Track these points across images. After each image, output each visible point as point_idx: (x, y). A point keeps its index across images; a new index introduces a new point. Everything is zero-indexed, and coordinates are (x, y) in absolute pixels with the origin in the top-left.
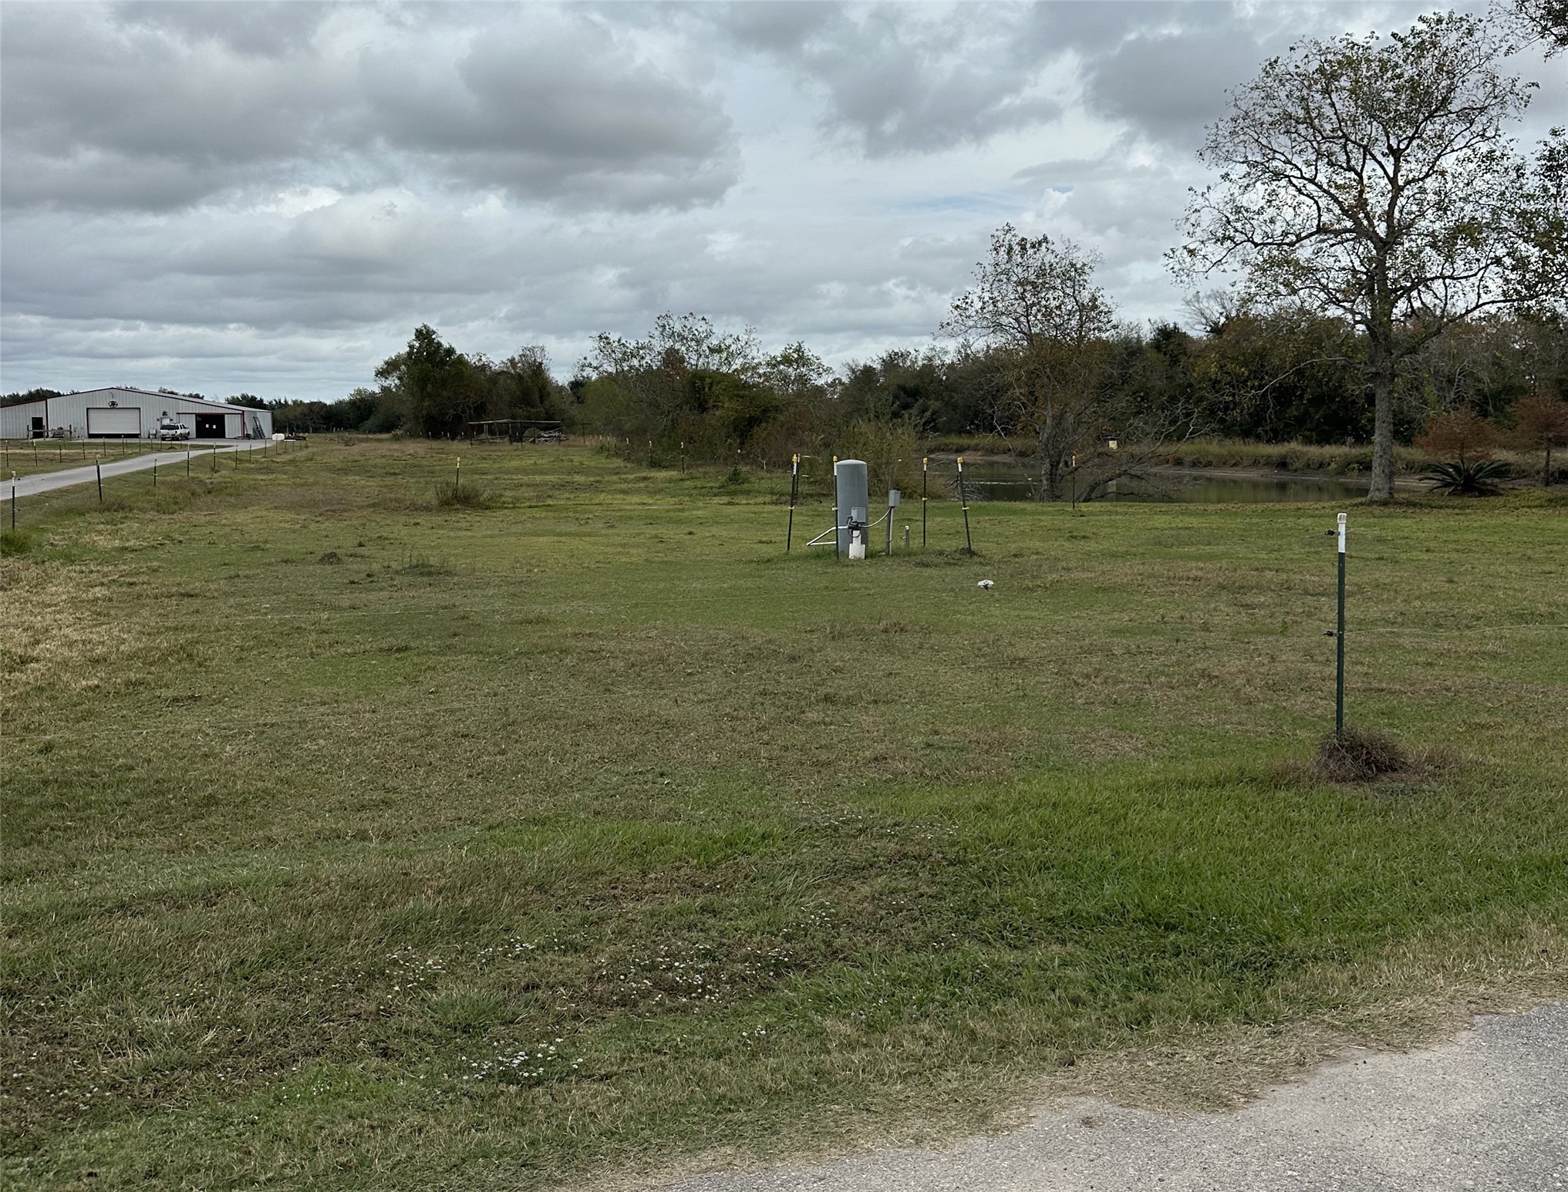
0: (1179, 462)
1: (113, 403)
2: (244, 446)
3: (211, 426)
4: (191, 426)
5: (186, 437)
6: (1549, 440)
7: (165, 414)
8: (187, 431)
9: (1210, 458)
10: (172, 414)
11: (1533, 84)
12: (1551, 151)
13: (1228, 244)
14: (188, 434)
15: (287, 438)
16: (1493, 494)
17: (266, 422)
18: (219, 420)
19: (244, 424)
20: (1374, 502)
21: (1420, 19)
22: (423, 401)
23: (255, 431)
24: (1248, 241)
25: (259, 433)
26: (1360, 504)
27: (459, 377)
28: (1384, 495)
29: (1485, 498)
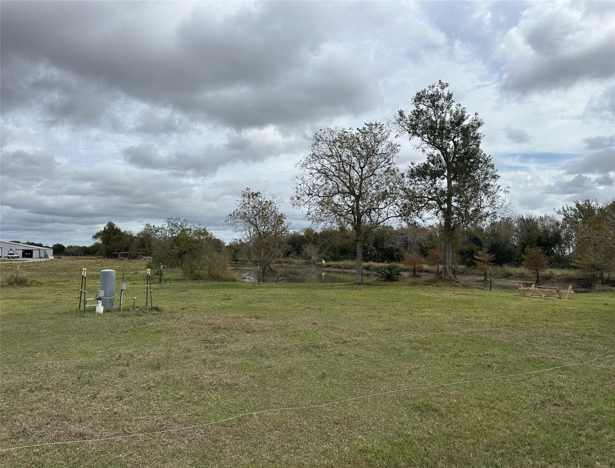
0: (340, 267)
2: (39, 260)
3: (28, 254)
4: (20, 253)
5: (18, 257)
6: (438, 262)
7: (11, 249)
8: (18, 255)
9: (348, 266)
10: (14, 250)
11: (399, 145)
12: (412, 169)
13: (310, 196)
14: (19, 256)
15: (55, 258)
16: (397, 280)
17: (50, 252)
18: (31, 251)
19: (40, 253)
20: (356, 283)
21: (366, 124)
22: (107, 246)
23: (44, 256)
24: (317, 195)
25: (46, 256)
26: (352, 284)
27: (120, 238)
28: (360, 281)
29: (393, 282)
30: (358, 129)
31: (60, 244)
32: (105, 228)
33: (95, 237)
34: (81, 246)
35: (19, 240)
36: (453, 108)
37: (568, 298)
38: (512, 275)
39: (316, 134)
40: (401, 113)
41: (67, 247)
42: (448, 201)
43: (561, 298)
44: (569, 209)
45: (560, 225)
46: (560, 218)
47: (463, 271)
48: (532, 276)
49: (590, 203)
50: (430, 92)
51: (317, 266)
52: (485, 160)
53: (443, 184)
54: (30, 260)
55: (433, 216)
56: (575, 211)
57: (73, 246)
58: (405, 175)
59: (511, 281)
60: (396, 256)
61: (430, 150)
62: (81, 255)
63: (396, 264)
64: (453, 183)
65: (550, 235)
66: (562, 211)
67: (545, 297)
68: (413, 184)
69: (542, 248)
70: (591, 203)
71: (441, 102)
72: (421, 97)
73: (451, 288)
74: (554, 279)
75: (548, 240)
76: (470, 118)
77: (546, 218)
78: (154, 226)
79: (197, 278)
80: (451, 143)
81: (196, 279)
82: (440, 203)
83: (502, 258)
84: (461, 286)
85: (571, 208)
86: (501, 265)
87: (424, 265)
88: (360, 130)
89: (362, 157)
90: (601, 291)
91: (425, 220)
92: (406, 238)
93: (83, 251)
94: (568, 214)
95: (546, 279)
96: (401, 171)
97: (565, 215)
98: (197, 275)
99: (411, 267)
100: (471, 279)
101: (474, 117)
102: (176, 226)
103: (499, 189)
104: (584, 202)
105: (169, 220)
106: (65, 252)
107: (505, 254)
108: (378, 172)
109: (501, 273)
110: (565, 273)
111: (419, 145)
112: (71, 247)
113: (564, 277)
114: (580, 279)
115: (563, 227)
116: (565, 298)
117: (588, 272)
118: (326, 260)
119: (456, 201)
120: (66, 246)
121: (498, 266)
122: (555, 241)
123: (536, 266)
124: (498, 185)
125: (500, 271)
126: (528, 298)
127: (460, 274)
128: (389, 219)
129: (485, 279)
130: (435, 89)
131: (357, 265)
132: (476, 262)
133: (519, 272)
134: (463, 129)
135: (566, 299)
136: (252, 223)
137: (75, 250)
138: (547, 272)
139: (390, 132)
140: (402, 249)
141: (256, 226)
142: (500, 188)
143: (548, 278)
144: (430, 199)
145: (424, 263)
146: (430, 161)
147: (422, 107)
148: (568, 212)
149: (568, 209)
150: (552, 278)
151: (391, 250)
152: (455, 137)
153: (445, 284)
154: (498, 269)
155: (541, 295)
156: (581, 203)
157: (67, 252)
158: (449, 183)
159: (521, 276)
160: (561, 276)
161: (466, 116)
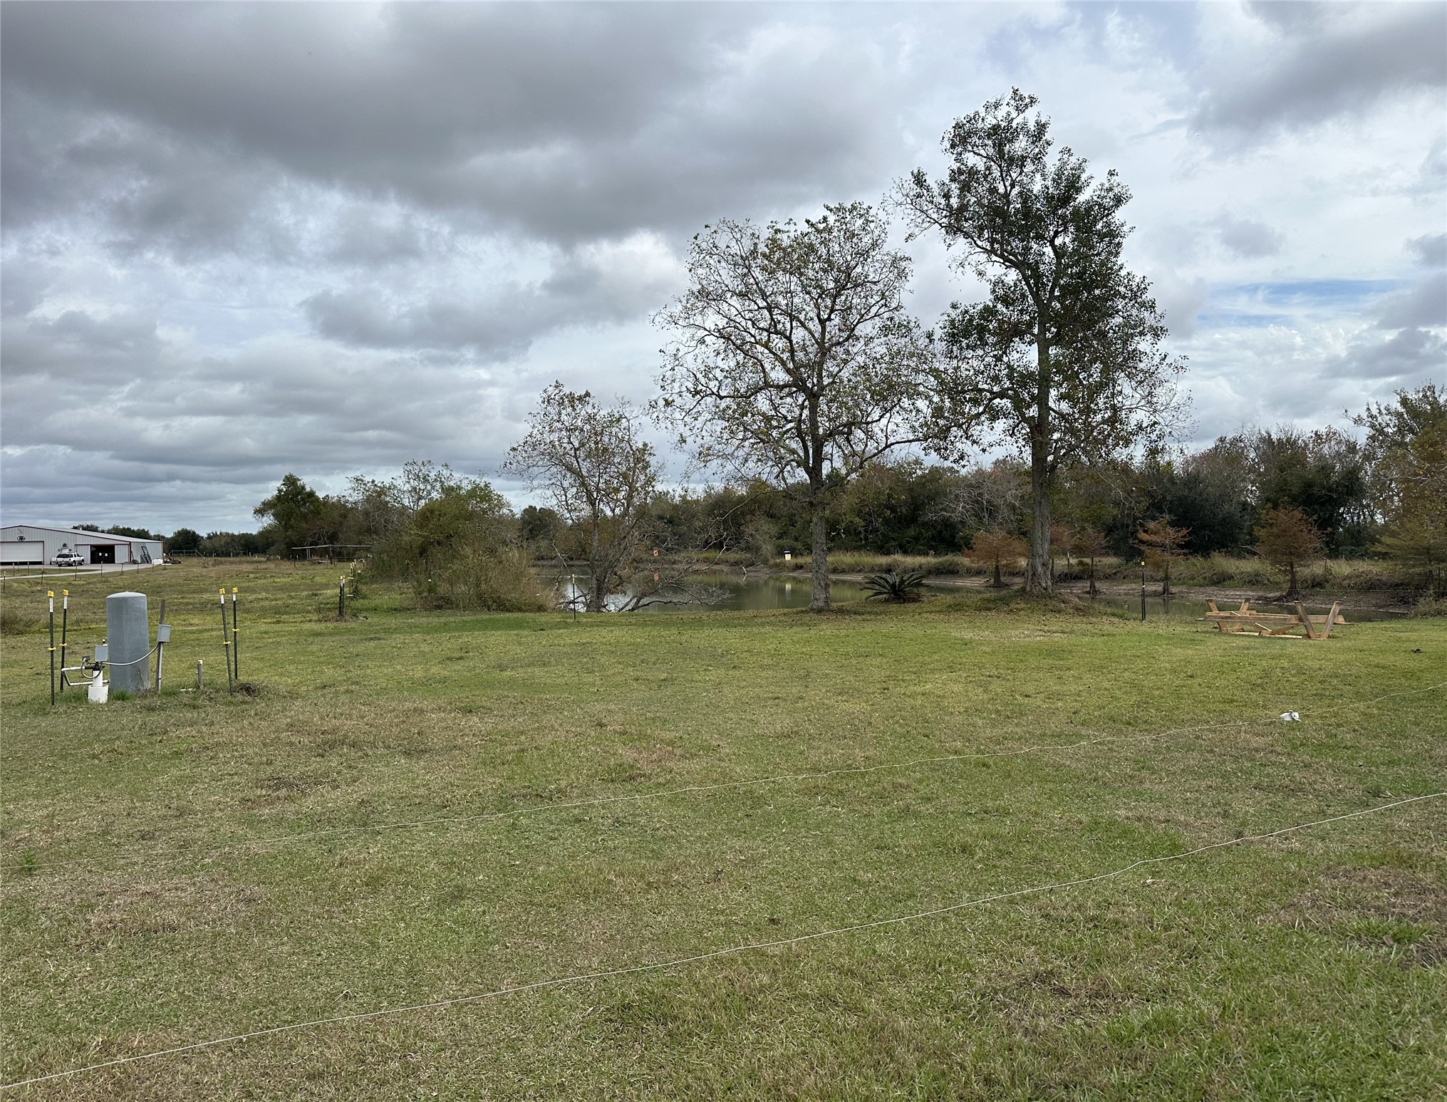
1: (21, 538)
2: (127, 568)
3: (103, 555)
4: (86, 554)
5: (80, 563)
7: (65, 545)
8: (82, 558)
10: (71, 545)
12: (953, 321)
13: (698, 397)
14: (83, 560)
15: (165, 562)
16: (914, 601)
17: (155, 550)
18: (110, 549)
19: (131, 552)
20: (812, 610)
21: (827, 208)
22: (287, 531)
23: (142, 558)
24: (713, 393)
25: (146, 559)
26: (802, 612)
27: (317, 513)
28: (821, 604)
29: (906, 605)
30: (808, 221)
31: (188, 529)
32: (280, 491)
33: (260, 512)
34: (236, 533)
35: (95, 523)
36: (1052, 161)
37: (1329, 637)
38: (1231, 577)
39: (696, 238)
40: (919, 180)
41: (206, 536)
42: (1042, 400)
43: (1310, 637)
44: (1384, 412)
45: (1361, 454)
46: (1362, 436)
47: (1115, 571)
48: (1280, 578)
49: (1437, 395)
50: (991, 121)
51: (771, 567)
52: (1132, 290)
53: (1027, 355)
54: (107, 568)
55: (1002, 436)
56: (1399, 415)
57: (221, 533)
58: (936, 337)
59: (1227, 593)
60: (961, 538)
61: (996, 269)
62: (237, 555)
63: (956, 559)
64: (1052, 351)
65: (1334, 478)
66: (1365, 417)
67: (1272, 634)
68: (956, 357)
69: (1303, 510)
70: (1440, 396)
71: (1020, 145)
72: (970, 134)
73: (1044, 615)
74: (1333, 585)
75: (1330, 489)
76: (1094, 184)
77: (1331, 435)
78: (373, 481)
79: (442, 604)
80: (1048, 250)
81: (439, 607)
82: (1019, 404)
83: (1209, 536)
84: (1071, 611)
85: (1387, 409)
86: (1206, 555)
87: (1019, 560)
88: (812, 225)
89: (823, 292)
90: (1432, 615)
91: (988, 449)
92: (981, 495)
93: (242, 545)
94: (1380, 424)
95: (1313, 586)
96: (926, 328)
97: (1373, 426)
98: (442, 598)
99: (990, 565)
100: (1133, 589)
101: (1105, 182)
102: (426, 480)
103: (1165, 364)
104: (1421, 395)
105: (409, 468)
106: (201, 547)
107: (1216, 528)
108: (865, 329)
109: (1204, 573)
110: (1361, 570)
111: (963, 256)
112: (215, 535)
113: (1358, 580)
114: (1397, 585)
115: (1368, 457)
116: (1320, 636)
117: (1414, 566)
118: (793, 553)
119: (1062, 397)
120: (203, 533)
121: (1199, 558)
122: (1348, 491)
123: (1289, 554)
124: (1163, 351)
125: (1203, 568)
126: (1227, 637)
127: (1107, 577)
128: (892, 447)
129: (1165, 590)
130: (1001, 113)
131: (814, 565)
132: (1143, 548)
133: (1249, 570)
134: (1076, 212)
135: (1324, 638)
136: (569, 468)
137: (222, 543)
138: (1317, 568)
139: (886, 226)
140: (972, 521)
141: (578, 474)
142: (1168, 361)
143: (1320, 585)
144: (995, 395)
145: (1020, 555)
146: (997, 299)
147: (971, 160)
148: (1380, 419)
149: (1380, 412)
150: (1328, 582)
151: (948, 525)
152: (1056, 234)
153: (1029, 605)
154: (1198, 564)
155: (1260, 630)
156: (1412, 396)
157: (205, 548)
158: (1043, 352)
159: (1253, 581)
160: (1351, 578)
161: (1083, 179)
